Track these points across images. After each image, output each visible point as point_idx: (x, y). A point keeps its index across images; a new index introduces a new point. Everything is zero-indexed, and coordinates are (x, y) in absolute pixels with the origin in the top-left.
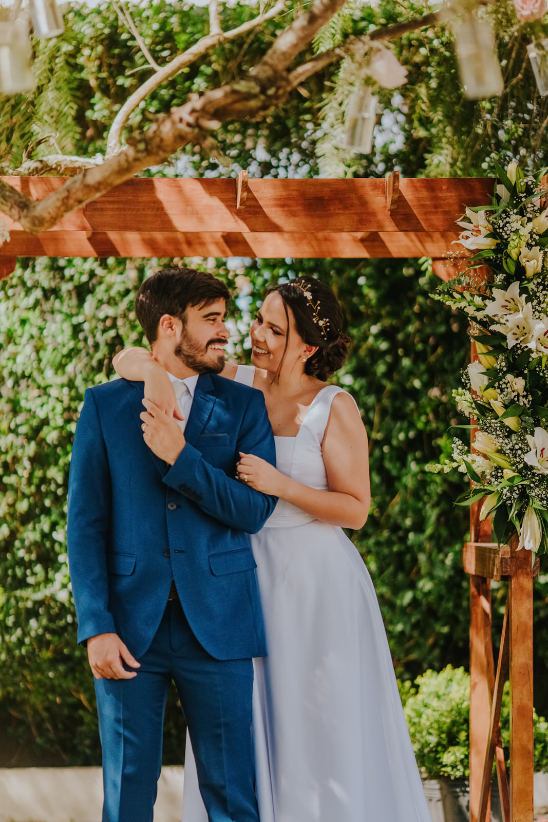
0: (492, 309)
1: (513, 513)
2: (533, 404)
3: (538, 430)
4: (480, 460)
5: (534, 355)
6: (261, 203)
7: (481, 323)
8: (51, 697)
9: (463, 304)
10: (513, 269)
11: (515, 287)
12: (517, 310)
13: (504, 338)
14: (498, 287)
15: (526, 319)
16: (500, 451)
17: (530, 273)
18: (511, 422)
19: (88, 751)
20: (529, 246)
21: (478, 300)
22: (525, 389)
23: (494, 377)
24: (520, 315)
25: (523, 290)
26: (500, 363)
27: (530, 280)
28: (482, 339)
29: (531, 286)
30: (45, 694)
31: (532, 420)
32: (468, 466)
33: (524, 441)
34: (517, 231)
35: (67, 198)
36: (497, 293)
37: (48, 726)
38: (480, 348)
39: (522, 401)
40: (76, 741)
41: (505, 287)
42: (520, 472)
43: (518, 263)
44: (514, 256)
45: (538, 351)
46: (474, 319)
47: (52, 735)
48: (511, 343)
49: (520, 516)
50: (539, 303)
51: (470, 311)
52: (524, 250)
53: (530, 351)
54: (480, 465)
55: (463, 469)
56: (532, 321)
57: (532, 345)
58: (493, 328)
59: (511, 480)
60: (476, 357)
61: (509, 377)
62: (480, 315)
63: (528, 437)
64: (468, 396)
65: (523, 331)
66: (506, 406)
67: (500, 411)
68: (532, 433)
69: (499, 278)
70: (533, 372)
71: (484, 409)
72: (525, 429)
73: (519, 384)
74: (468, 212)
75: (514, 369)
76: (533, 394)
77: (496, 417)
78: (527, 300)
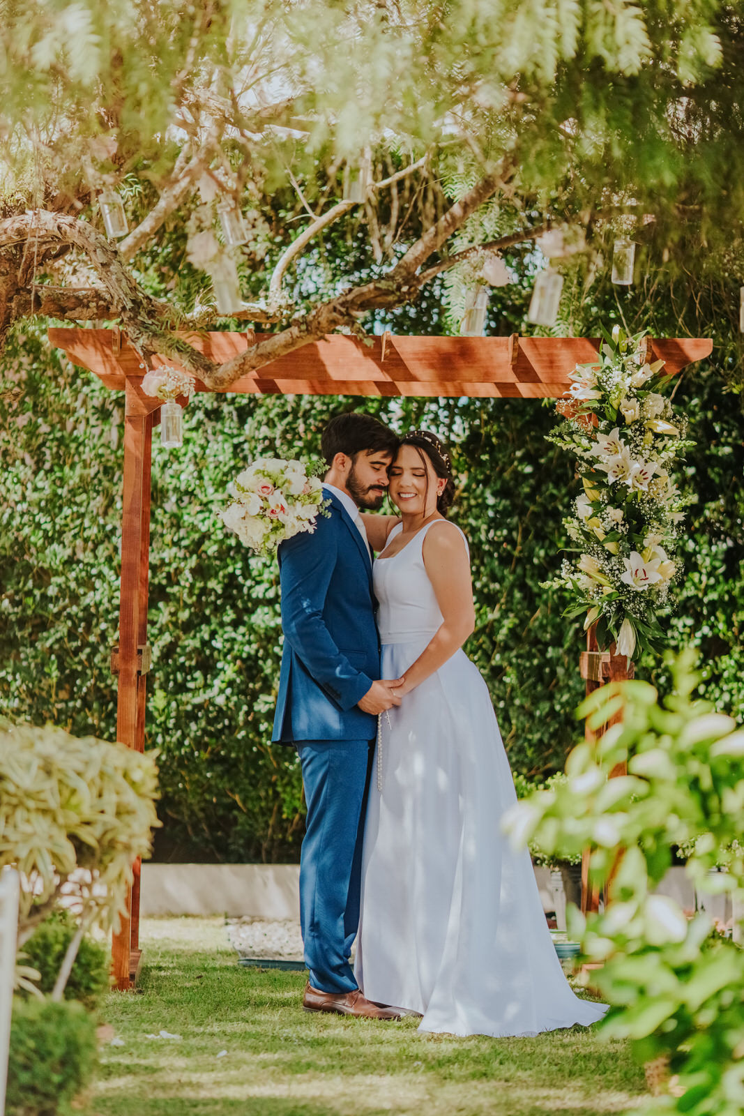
0: (596, 450)
1: (611, 624)
2: (630, 531)
3: (633, 554)
4: (583, 578)
5: (630, 491)
6: (403, 357)
7: (587, 462)
8: (207, 797)
9: (572, 445)
10: (615, 418)
11: (616, 432)
12: (617, 452)
13: (605, 475)
14: (602, 432)
15: (624, 459)
16: (601, 571)
17: (628, 421)
18: (611, 547)
19: (242, 851)
20: (628, 397)
21: (585, 442)
22: (623, 519)
23: (597, 506)
24: (619, 456)
25: (623, 435)
26: (602, 496)
27: (628, 427)
28: (589, 475)
29: (629, 432)
30: (202, 794)
31: (628, 545)
32: (574, 584)
33: (620, 562)
34: (617, 385)
35: (244, 364)
36: (599, 436)
37: (204, 827)
38: (586, 483)
39: (621, 529)
40: (230, 841)
41: (607, 432)
42: (617, 589)
43: (619, 413)
44: (616, 407)
45: (634, 487)
46: (581, 458)
47: (207, 834)
48: (611, 479)
49: (618, 626)
50: (637, 446)
51: (579, 451)
52: (624, 401)
53: (628, 487)
54: (583, 582)
55: (569, 586)
56: (630, 462)
57: (629, 482)
58: (596, 466)
59: (609, 595)
60: (583, 491)
61: (610, 508)
62: (587, 455)
63: (624, 559)
64: (576, 523)
65: (622, 469)
66: (606, 533)
67: (602, 537)
68: (628, 557)
69: (603, 424)
70: (630, 505)
71: (589, 536)
72: (622, 552)
73: (616, 514)
74: (578, 367)
75: (614, 502)
76: (630, 523)
77: (598, 542)
78: (625, 444)
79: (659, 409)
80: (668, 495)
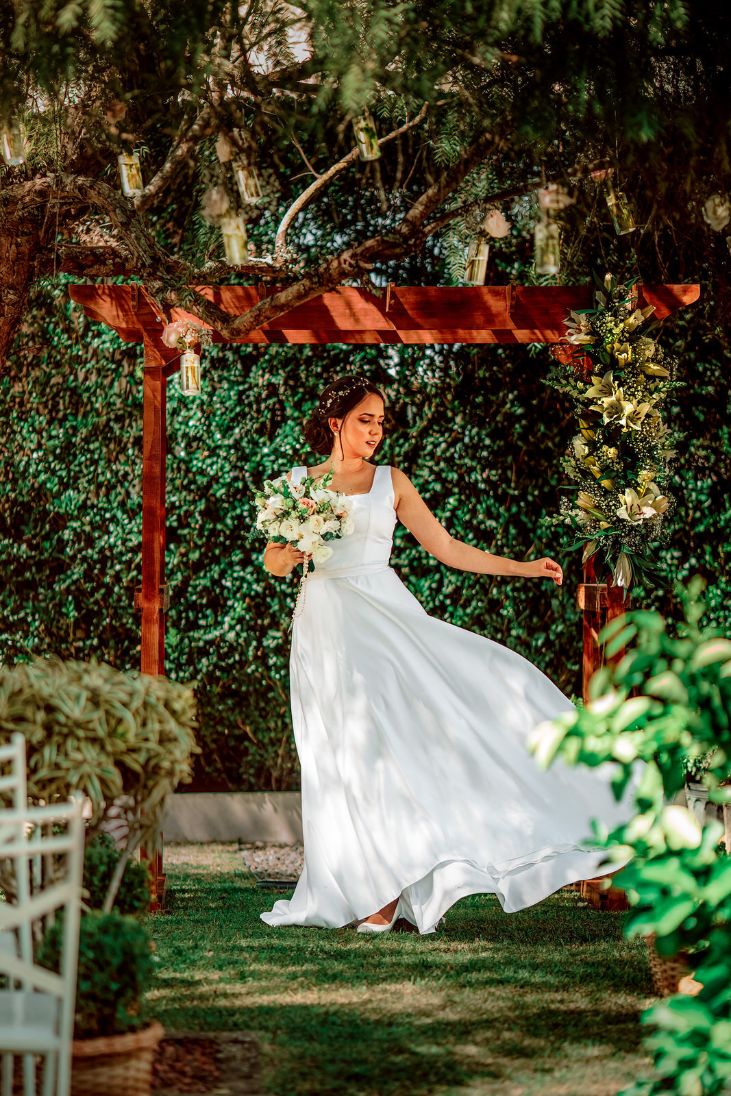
0: (591, 393)
1: (608, 558)
2: (625, 468)
3: (627, 490)
4: (581, 514)
5: (625, 430)
6: (406, 306)
7: (583, 403)
8: (220, 729)
9: (568, 388)
10: (608, 360)
11: (610, 375)
12: (611, 394)
13: (601, 416)
14: (596, 375)
15: (618, 400)
16: (597, 507)
17: (622, 364)
18: (606, 483)
19: (253, 780)
20: (621, 342)
21: (580, 385)
22: (618, 457)
23: (593, 446)
24: (613, 398)
25: (616, 377)
26: (598, 437)
27: (621, 369)
28: (585, 416)
29: (622, 374)
30: (214, 726)
31: (622, 482)
32: (572, 519)
33: (617, 499)
34: (610, 331)
35: (259, 315)
36: (594, 379)
37: (216, 757)
38: (583, 424)
39: (617, 467)
40: (242, 770)
41: (602, 375)
42: (614, 523)
43: (612, 356)
44: (609, 350)
45: (628, 426)
46: (577, 400)
47: (219, 765)
48: (606, 420)
49: (614, 559)
50: (629, 388)
51: (575, 394)
52: (617, 345)
53: (622, 426)
54: (581, 516)
55: (568, 521)
56: (624, 403)
57: (623, 422)
58: (592, 408)
59: (606, 530)
60: (580, 432)
61: (605, 448)
62: (582, 397)
63: (620, 495)
64: (573, 462)
65: (616, 409)
66: (602, 471)
67: (598, 476)
68: (623, 493)
69: (597, 368)
70: (624, 443)
71: (586, 473)
72: (617, 489)
73: (612, 452)
74: (573, 314)
75: (609, 441)
76: (625, 460)
77: (594, 479)
78: (619, 386)
79: (650, 353)
80: (660, 434)
